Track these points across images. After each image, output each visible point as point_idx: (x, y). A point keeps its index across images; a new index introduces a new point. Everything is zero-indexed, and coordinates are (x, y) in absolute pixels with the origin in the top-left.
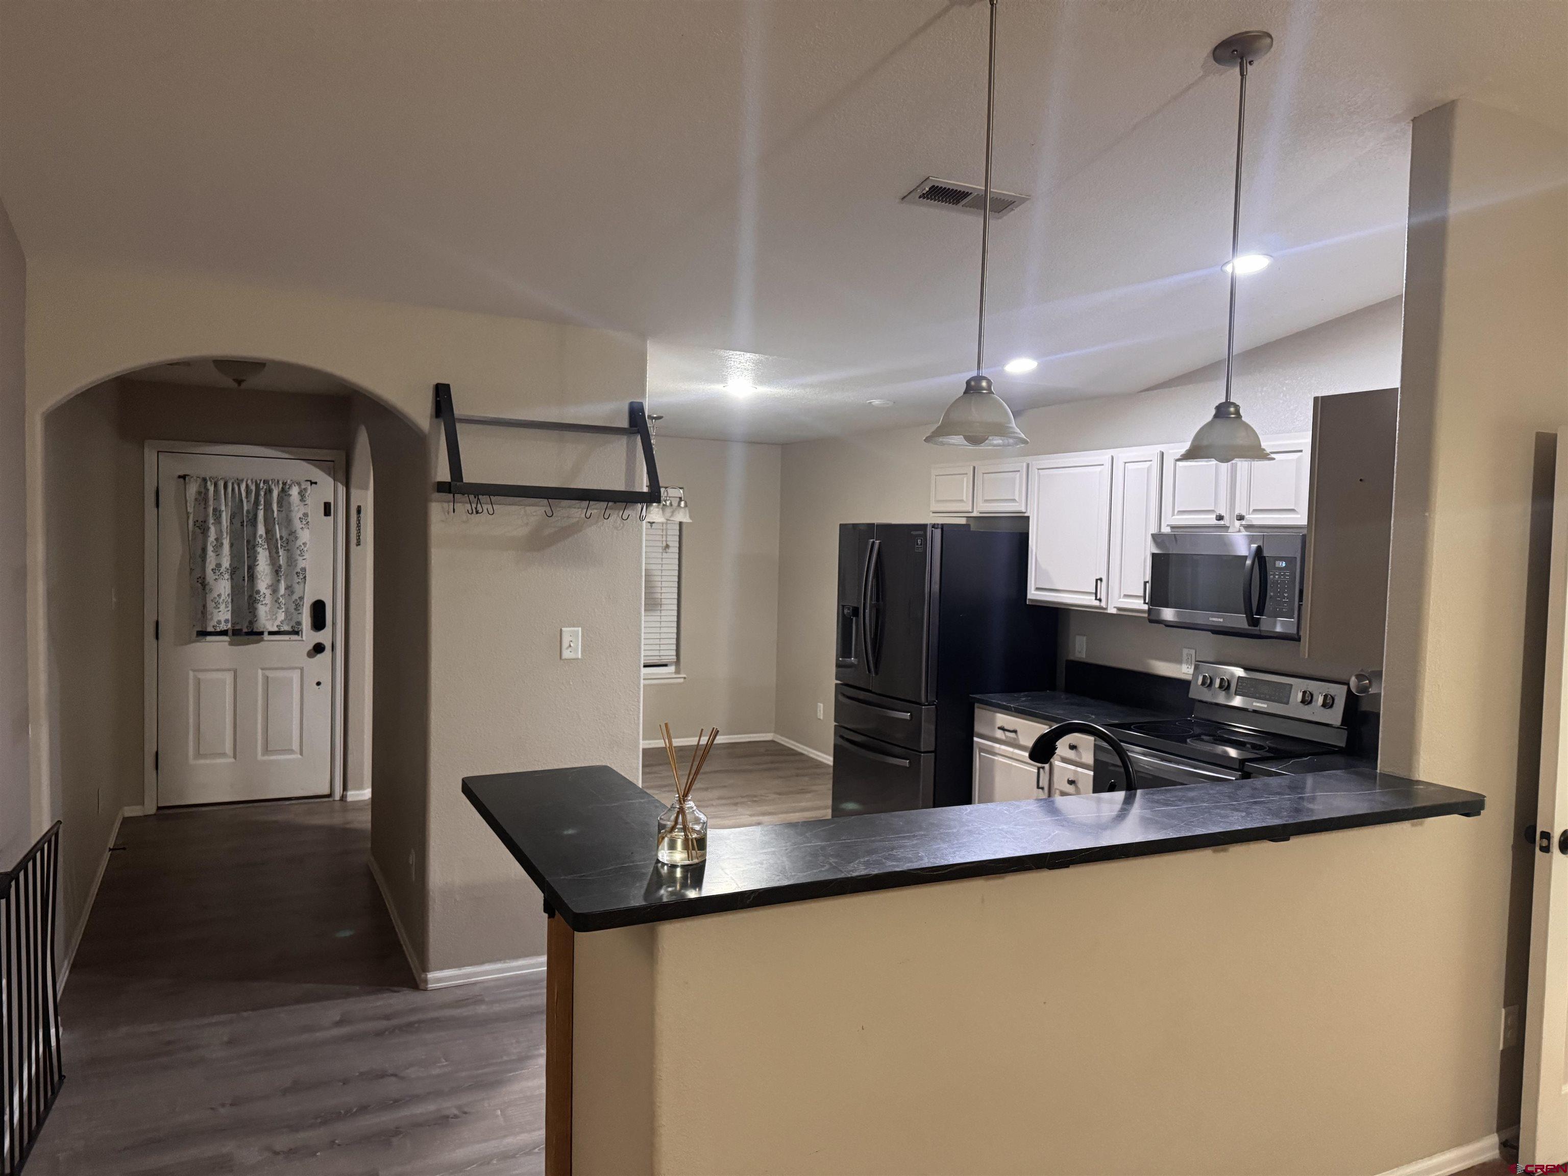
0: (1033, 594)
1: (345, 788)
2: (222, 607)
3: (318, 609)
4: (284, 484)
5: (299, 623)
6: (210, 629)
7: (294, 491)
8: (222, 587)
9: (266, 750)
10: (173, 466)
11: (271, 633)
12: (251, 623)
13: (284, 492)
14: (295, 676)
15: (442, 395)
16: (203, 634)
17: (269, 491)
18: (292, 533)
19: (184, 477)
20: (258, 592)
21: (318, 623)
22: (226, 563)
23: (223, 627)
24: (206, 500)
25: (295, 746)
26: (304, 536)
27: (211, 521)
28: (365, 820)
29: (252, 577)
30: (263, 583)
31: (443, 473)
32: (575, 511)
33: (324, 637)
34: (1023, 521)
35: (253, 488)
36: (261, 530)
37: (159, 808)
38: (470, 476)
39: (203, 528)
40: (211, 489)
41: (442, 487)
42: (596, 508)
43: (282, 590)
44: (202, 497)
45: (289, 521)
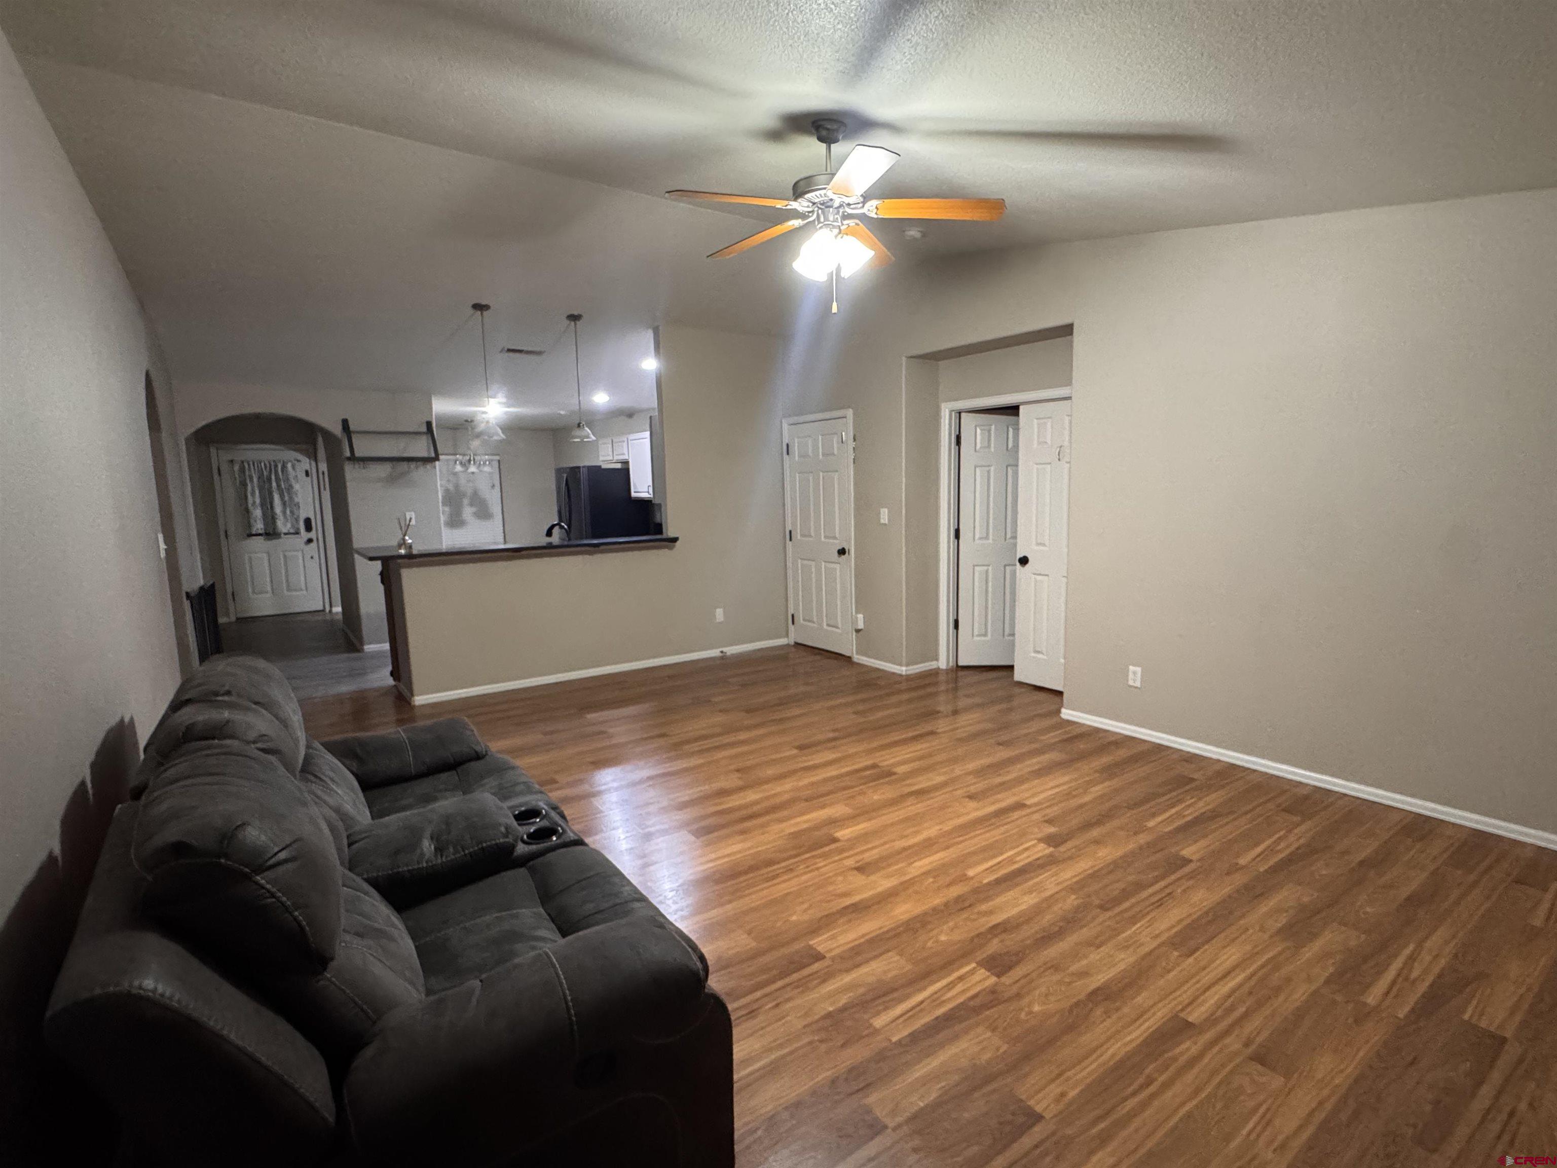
0: (633, 495)
1: (331, 606)
2: (258, 521)
3: (308, 522)
4: (284, 462)
5: (298, 529)
6: (254, 532)
7: (289, 465)
8: (258, 513)
9: (289, 590)
10: (225, 456)
11: (285, 534)
12: (274, 529)
13: (284, 467)
14: (300, 554)
15: (345, 423)
16: (250, 535)
17: (276, 466)
18: (291, 486)
19: (232, 461)
20: (276, 514)
21: (308, 527)
22: (258, 501)
23: (260, 532)
24: (244, 472)
25: (303, 587)
26: (297, 487)
27: (248, 481)
28: (340, 617)
29: (272, 507)
30: (278, 509)
31: (348, 454)
32: (405, 465)
33: (312, 535)
34: (626, 463)
35: (268, 465)
36: (274, 484)
37: (238, 619)
38: (358, 453)
39: (244, 485)
40: (246, 466)
41: (349, 459)
42: (413, 465)
43: (288, 512)
44: (242, 470)
45: (287, 480)
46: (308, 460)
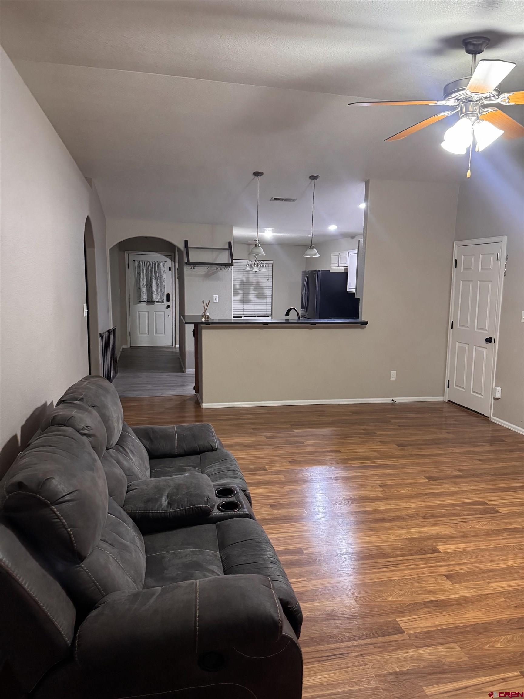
0: (348, 290)
1: (176, 344)
2: (145, 295)
3: (168, 296)
4: (159, 262)
5: (164, 300)
6: (142, 300)
7: (161, 264)
8: (144, 290)
9: (156, 333)
10: (132, 258)
11: (157, 302)
12: (152, 299)
13: (159, 264)
14: (163, 313)
15: (186, 242)
16: (140, 302)
17: (155, 264)
18: (161, 275)
19: (134, 260)
20: (153, 291)
21: (168, 300)
22: (145, 283)
23: (145, 300)
24: (140, 266)
25: (163, 332)
26: (164, 276)
27: (141, 272)
28: (178, 351)
29: (152, 287)
30: (154, 289)
31: (186, 261)
32: (214, 268)
33: (170, 303)
34: (346, 269)
35: (151, 263)
36: (153, 275)
37: (131, 346)
38: (191, 261)
39: (139, 273)
40: (141, 263)
41: (186, 263)
42: (219, 268)
43: (159, 291)
44: (139, 265)
45: (160, 272)
46: (171, 261)
